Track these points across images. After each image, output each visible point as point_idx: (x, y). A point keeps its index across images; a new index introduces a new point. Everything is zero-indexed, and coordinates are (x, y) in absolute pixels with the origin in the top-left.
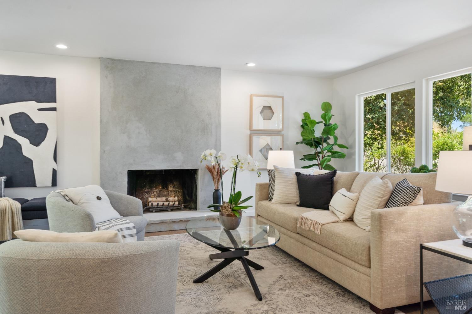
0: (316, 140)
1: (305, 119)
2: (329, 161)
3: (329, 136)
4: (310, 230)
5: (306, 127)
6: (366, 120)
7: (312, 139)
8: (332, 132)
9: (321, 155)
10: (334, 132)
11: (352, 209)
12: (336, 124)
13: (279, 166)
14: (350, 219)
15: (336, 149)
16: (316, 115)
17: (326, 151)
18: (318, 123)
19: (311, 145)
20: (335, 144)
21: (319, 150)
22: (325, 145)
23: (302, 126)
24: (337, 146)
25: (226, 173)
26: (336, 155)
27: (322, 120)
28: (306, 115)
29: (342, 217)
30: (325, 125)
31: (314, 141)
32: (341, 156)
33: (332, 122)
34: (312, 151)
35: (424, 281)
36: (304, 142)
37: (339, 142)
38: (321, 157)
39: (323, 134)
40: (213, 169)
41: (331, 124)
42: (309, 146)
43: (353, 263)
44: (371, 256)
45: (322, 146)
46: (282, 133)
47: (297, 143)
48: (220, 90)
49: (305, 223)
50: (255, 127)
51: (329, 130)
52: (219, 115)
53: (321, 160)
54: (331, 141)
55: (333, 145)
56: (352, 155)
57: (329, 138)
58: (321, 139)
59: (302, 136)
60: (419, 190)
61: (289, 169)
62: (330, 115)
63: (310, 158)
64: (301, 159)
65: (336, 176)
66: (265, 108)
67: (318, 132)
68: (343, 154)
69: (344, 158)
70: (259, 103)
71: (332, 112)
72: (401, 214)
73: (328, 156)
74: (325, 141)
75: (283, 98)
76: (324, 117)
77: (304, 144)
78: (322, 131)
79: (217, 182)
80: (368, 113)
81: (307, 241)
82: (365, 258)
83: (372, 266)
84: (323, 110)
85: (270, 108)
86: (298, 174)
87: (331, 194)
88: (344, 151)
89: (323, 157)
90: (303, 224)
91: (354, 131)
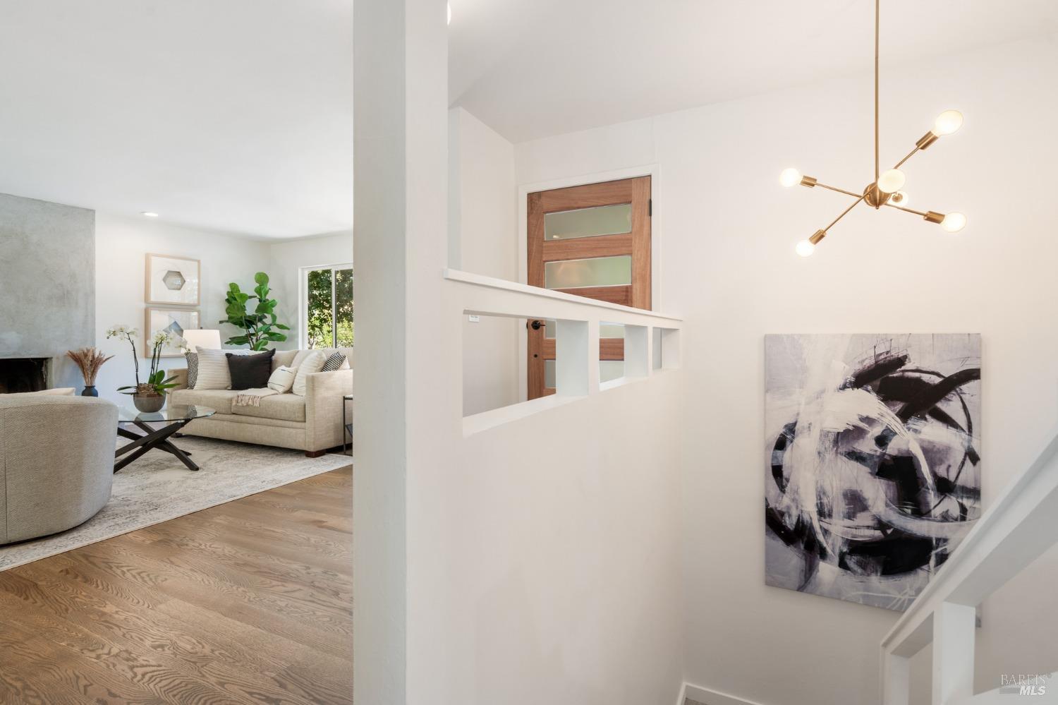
0: (248, 319)
1: (232, 292)
2: (266, 344)
3: (265, 314)
4: (248, 405)
5: (233, 302)
6: (312, 297)
7: (242, 317)
8: (269, 309)
9: (254, 338)
10: (272, 310)
11: (291, 382)
12: (274, 300)
13: (203, 347)
14: (290, 391)
15: (274, 329)
16: (249, 287)
17: (262, 332)
18: (251, 297)
19: (241, 325)
20: (274, 323)
21: (252, 331)
22: (260, 325)
23: (228, 300)
24: (275, 327)
25: (106, 362)
26: (274, 337)
27: (255, 294)
28: (234, 287)
29: (281, 390)
30: (260, 301)
31: (245, 320)
32: (281, 338)
33: (269, 297)
34: (243, 332)
35: (346, 424)
36: (231, 320)
37: (278, 322)
38: (254, 341)
39: (257, 311)
40: (83, 357)
41: (268, 300)
42: (238, 326)
43: (291, 422)
44: (306, 409)
45: (257, 326)
46: (198, 308)
47: (221, 322)
48: (93, 243)
49: (242, 400)
50: (153, 299)
51: (265, 306)
52: (92, 279)
53: (255, 343)
54: (268, 320)
55: (271, 325)
56: (293, 338)
57: (266, 317)
58: (255, 317)
59: (228, 313)
60: (345, 357)
61: (216, 351)
62: (267, 289)
63: (240, 341)
64: (227, 343)
65: (275, 355)
66: (170, 273)
67: (251, 308)
68: (283, 336)
69: (284, 341)
70: (160, 267)
71: (269, 285)
72: (330, 376)
73: (264, 338)
74: (260, 320)
75: (199, 262)
76: (259, 291)
77: (230, 324)
78: (256, 308)
79: (90, 376)
80: (315, 288)
81: (244, 418)
82: (301, 415)
83: (307, 420)
84: (257, 281)
85: (179, 274)
86: (229, 356)
87: (270, 372)
88: (285, 332)
89: (257, 340)
90: (240, 401)
91: (297, 309)
